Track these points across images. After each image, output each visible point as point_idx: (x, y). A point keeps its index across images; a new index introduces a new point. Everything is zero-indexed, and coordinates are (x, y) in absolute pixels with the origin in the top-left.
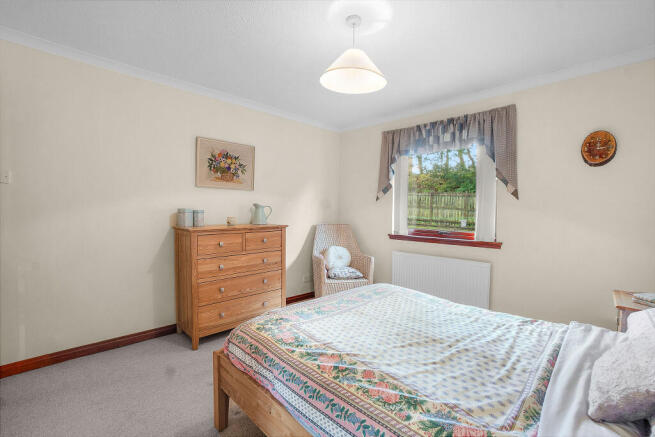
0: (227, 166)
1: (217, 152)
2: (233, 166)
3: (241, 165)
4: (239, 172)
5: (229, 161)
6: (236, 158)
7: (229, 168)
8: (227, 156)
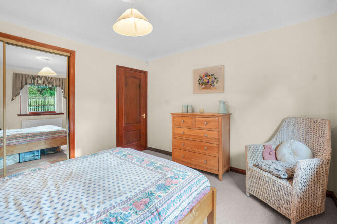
0: (207, 80)
1: (202, 75)
2: (211, 80)
3: (215, 79)
4: (215, 83)
5: (208, 78)
6: (212, 75)
7: (208, 82)
8: (207, 75)
